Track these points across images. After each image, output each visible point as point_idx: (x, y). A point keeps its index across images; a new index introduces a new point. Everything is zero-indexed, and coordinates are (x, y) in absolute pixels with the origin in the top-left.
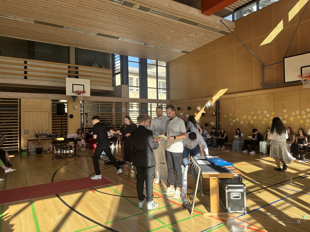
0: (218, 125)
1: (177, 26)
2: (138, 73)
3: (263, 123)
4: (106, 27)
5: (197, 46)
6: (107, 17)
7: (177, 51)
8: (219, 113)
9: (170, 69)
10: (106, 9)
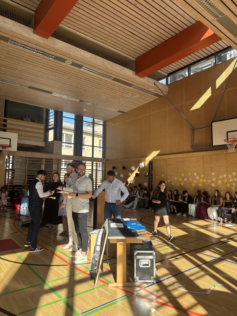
0: (150, 185)
1: (111, 85)
2: (73, 129)
3: (193, 185)
4: (38, 80)
5: (132, 107)
6: (38, 70)
7: (113, 111)
8: (152, 174)
9: (107, 128)
10: (37, 62)
